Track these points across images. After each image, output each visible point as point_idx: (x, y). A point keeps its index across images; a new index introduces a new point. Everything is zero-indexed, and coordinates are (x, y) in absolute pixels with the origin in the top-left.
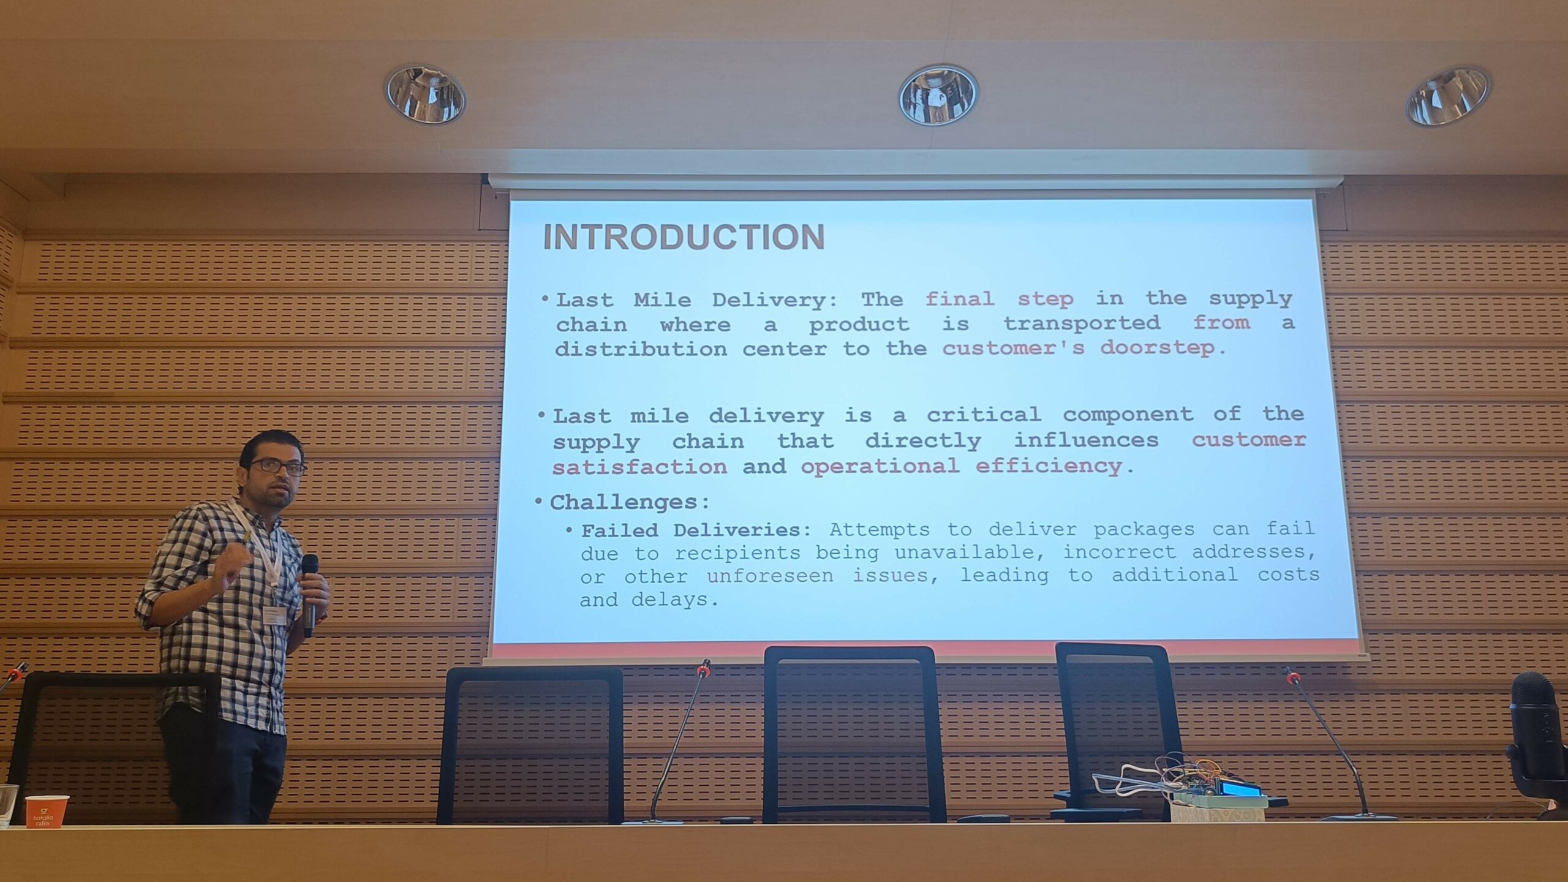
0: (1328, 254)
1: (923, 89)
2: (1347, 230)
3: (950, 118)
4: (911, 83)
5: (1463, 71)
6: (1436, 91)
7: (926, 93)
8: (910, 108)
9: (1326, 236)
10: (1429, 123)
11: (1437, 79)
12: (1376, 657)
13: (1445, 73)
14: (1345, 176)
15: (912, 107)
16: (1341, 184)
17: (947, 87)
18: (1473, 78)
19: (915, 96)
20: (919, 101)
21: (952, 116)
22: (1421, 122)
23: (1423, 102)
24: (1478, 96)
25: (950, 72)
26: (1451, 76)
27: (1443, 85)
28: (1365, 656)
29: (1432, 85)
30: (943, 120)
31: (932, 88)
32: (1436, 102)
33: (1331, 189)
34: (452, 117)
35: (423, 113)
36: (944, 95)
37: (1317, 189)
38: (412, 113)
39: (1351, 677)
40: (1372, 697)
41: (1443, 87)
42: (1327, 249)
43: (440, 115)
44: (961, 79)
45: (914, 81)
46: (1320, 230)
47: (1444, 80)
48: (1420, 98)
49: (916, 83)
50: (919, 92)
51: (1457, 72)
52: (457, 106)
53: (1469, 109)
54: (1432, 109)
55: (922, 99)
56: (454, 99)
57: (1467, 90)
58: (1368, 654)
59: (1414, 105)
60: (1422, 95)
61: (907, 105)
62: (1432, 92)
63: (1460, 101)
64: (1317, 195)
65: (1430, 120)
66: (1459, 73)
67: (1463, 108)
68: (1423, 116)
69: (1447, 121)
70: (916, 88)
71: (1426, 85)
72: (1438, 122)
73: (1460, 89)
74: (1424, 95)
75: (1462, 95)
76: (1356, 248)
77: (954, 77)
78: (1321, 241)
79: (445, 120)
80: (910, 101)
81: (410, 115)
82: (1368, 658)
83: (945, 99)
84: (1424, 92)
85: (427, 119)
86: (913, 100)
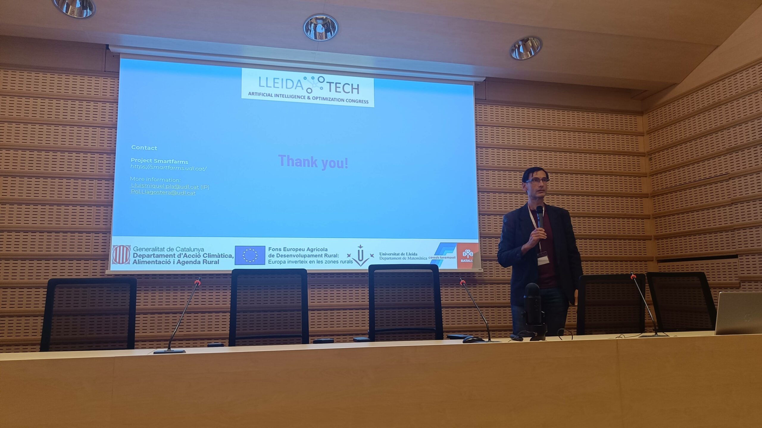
0: (478, 109)
1: (314, 24)
2: (486, 99)
3: (325, 39)
4: (309, 21)
5: (532, 38)
6: (521, 46)
7: (316, 26)
8: (308, 32)
9: (478, 101)
10: (518, 58)
11: (522, 40)
12: (485, 270)
13: (526, 39)
14: (486, 77)
15: (309, 31)
16: (484, 80)
17: (325, 24)
18: (535, 42)
19: (311, 26)
20: (312, 29)
21: (326, 37)
22: (515, 58)
23: (516, 49)
24: (537, 49)
25: (326, 18)
26: (528, 40)
27: (524, 43)
28: (481, 270)
29: (520, 43)
30: (323, 39)
31: (319, 24)
32: (521, 50)
33: (480, 82)
34: (88, 16)
35: (73, 12)
36: (323, 28)
37: (475, 82)
38: (67, 11)
39: (475, 278)
40: (483, 285)
41: (524, 44)
42: (478, 107)
43: (81, 14)
44: (331, 22)
45: (311, 20)
46: (475, 99)
47: (525, 41)
48: (516, 47)
49: (312, 21)
50: (313, 25)
51: (530, 38)
52: (91, 9)
53: (533, 54)
54: (520, 53)
55: (313, 28)
56: (90, 7)
57: (533, 46)
58: (482, 269)
59: (513, 50)
60: (516, 46)
61: (307, 31)
62: (520, 45)
63: (530, 50)
64: (475, 84)
65: (519, 57)
66: (531, 39)
67: (531, 54)
68: (515, 55)
69: (525, 58)
70: (312, 23)
71: (518, 43)
72: (521, 58)
73: (530, 45)
74: (517, 47)
75: (531, 48)
76: (488, 108)
77: (328, 20)
78: (475, 103)
79: (84, 16)
80: (308, 28)
81: (66, 12)
82: (482, 271)
83: (324, 29)
84: (517, 45)
85: (75, 15)
86: (310, 28)
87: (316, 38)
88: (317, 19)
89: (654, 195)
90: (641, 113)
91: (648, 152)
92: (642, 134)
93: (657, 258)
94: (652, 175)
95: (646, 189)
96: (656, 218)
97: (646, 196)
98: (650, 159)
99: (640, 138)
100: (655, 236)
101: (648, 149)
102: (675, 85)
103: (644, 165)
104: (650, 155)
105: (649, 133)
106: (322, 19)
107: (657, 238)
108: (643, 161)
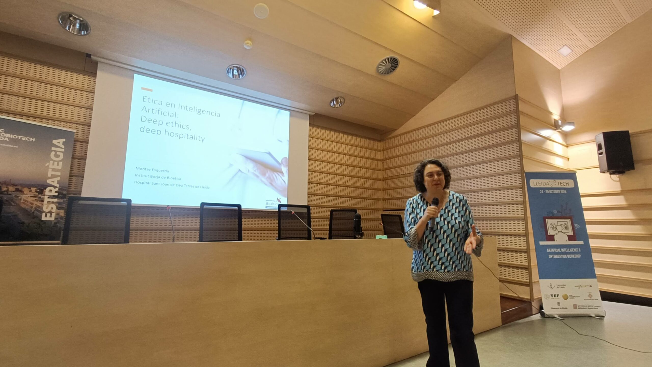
2: (313, 124)
3: (238, 78)
7: (233, 71)
11: (336, 98)
14: (315, 113)
17: (238, 70)
18: (342, 100)
23: (333, 102)
25: (239, 67)
26: (338, 98)
31: (235, 69)
33: (313, 115)
34: (85, 34)
35: (73, 30)
38: (69, 29)
41: (336, 100)
43: (79, 32)
44: (243, 70)
45: (230, 67)
50: (231, 70)
52: (87, 31)
53: (340, 105)
54: (334, 104)
56: (86, 29)
57: (341, 102)
59: (331, 102)
61: (228, 72)
64: (309, 115)
66: (340, 98)
68: (332, 105)
69: (337, 107)
71: (334, 99)
72: (334, 107)
76: (314, 129)
78: (309, 125)
79: (82, 34)
83: (237, 73)
85: (75, 32)
87: (233, 77)
88: (234, 67)
89: (384, 180)
90: (380, 141)
91: (382, 160)
92: (379, 151)
93: (383, 209)
94: (383, 170)
95: (380, 177)
96: (384, 190)
97: (380, 180)
98: (383, 163)
99: (379, 153)
100: (383, 199)
101: (382, 158)
102: (396, 130)
103: (380, 165)
104: (383, 161)
105: (383, 150)
106: (237, 67)
107: (384, 200)
108: (380, 163)
